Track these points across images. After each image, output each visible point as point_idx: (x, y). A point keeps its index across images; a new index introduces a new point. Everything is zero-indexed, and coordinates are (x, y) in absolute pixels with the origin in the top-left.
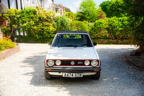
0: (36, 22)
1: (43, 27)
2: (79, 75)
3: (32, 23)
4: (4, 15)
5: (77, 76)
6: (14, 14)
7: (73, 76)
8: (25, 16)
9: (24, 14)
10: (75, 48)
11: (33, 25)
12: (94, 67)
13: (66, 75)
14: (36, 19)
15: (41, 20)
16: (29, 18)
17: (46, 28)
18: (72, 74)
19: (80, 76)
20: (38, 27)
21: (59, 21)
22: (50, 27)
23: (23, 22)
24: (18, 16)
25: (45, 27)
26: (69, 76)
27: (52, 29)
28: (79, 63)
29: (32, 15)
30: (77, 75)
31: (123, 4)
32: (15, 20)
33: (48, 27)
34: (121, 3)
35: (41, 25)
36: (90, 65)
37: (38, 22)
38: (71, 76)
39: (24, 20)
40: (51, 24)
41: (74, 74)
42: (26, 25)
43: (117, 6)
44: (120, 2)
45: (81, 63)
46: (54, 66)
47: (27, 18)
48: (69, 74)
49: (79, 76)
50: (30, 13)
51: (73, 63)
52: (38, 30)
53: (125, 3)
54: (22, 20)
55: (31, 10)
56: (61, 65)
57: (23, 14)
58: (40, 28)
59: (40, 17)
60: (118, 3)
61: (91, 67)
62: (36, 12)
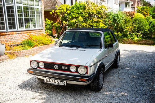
0: (85, 18)
1: (92, 24)
2: (62, 82)
3: (81, 19)
4: (56, 11)
5: (60, 84)
6: (65, 10)
7: (55, 83)
8: (75, 11)
9: (75, 9)
10: (77, 48)
11: (83, 22)
12: (82, 76)
13: (48, 80)
14: (85, 15)
15: (90, 15)
16: (78, 13)
17: (96, 25)
18: (54, 80)
19: (64, 85)
20: (87, 23)
21: (111, 17)
22: (100, 23)
23: (73, 18)
24: (69, 12)
25: (94, 24)
26: (51, 82)
27: (102, 26)
28: (63, 68)
29: (82, 11)
30: (60, 82)
32: (65, 16)
33: (97, 24)
35: (90, 22)
36: (77, 72)
37: (87, 18)
38: (53, 83)
39: (73, 15)
40: (101, 20)
41: (56, 81)
42: (75, 22)
45: (66, 68)
47: (77, 13)
48: (50, 79)
49: (62, 84)
50: (80, 9)
51: (56, 67)
52: (87, 26)
54: (72, 16)
55: (82, 5)
56: (44, 68)
57: (73, 9)
58: (89, 25)
59: (90, 13)
61: (78, 74)
62: (85, 7)
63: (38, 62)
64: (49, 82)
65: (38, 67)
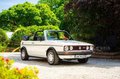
5: (84, 57)
7: (81, 57)
12: (91, 51)
13: (78, 56)
26: (79, 58)
28: (83, 48)
31: (16, 15)
34: (14, 14)
36: (89, 49)
43: (9, 17)
44: (12, 13)
46: (68, 50)
51: (80, 48)
53: (17, 15)
56: (73, 50)
60: (10, 14)
61: (89, 51)
63: (69, 47)
64: (78, 58)
65: (69, 49)
